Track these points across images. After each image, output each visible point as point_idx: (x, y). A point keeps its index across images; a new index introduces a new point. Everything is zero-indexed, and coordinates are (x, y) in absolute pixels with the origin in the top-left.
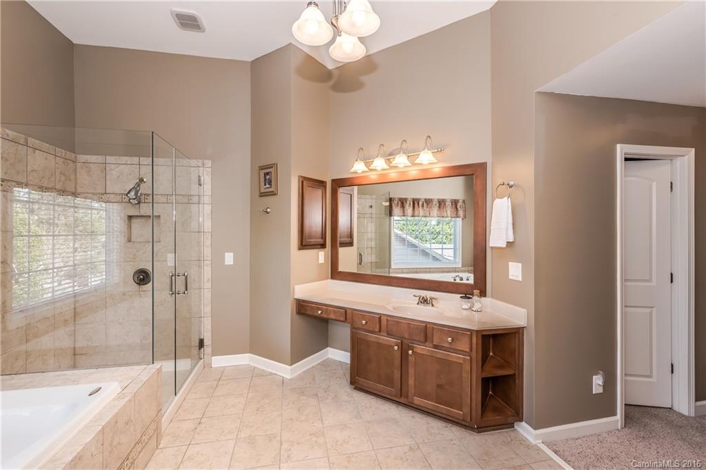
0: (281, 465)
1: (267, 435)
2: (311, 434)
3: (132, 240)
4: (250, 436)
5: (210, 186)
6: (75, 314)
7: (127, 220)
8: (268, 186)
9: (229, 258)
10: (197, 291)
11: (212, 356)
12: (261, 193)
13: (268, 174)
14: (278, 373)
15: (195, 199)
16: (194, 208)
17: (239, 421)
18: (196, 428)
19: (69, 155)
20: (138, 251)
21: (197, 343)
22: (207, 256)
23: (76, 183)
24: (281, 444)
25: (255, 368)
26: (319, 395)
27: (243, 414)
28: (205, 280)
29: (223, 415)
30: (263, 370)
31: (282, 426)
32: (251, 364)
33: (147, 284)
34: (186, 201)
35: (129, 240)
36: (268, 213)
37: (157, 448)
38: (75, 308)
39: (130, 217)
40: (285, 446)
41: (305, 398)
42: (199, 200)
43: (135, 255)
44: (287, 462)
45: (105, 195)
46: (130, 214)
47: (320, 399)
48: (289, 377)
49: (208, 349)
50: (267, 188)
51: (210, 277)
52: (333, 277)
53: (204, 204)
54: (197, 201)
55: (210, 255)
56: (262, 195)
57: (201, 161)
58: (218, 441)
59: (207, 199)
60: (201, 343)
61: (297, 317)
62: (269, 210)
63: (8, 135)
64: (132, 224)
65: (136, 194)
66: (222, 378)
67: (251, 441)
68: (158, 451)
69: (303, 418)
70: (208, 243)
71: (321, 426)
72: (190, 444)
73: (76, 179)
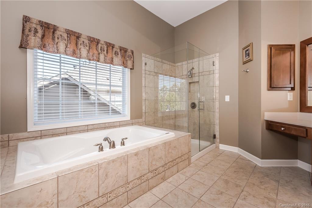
0: (238, 200)
1: (235, 184)
2: (265, 197)
3: (191, 91)
4: (227, 180)
5: (218, 65)
6: (175, 117)
7: (189, 84)
8: (247, 57)
9: (227, 99)
10: (213, 113)
11: (220, 143)
12: (243, 62)
13: (247, 50)
14: (253, 161)
15: (212, 72)
16: (211, 76)
17: (224, 172)
18: (204, 166)
19: (173, 64)
20: (192, 96)
21: (212, 136)
22: (217, 97)
23: (175, 73)
24: (242, 191)
25: (241, 155)
26: (280, 182)
27: (227, 170)
28: (216, 108)
29: (217, 167)
30: (245, 158)
31: (246, 184)
32: (239, 153)
33: (195, 108)
34: (208, 74)
35: (190, 92)
36: (248, 72)
37: (189, 166)
38: (175, 115)
39: (190, 83)
40: (244, 193)
41: (268, 179)
42: (214, 72)
43: (191, 97)
44: (243, 200)
45: (183, 76)
46: (190, 82)
47: (280, 184)
48: (260, 166)
49: (218, 140)
50: (247, 58)
51: (218, 106)
52: (301, 110)
53: (215, 74)
54: (213, 73)
55: (218, 96)
56: (245, 63)
57: (214, 55)
58: (211, 174)
59: (217, 71)
60: (214, 137)
61: (266, 132)
62: (248, 70)
63: (157, 60)
64: (191, 86)
65: (190, 73)
66: (222, 154)
67: (227, 182)
68: (189, 167)
69: (263, 187)
70: (218, 91)
71: (276, 197)
72: (200, 170)
73: (175, 72)
